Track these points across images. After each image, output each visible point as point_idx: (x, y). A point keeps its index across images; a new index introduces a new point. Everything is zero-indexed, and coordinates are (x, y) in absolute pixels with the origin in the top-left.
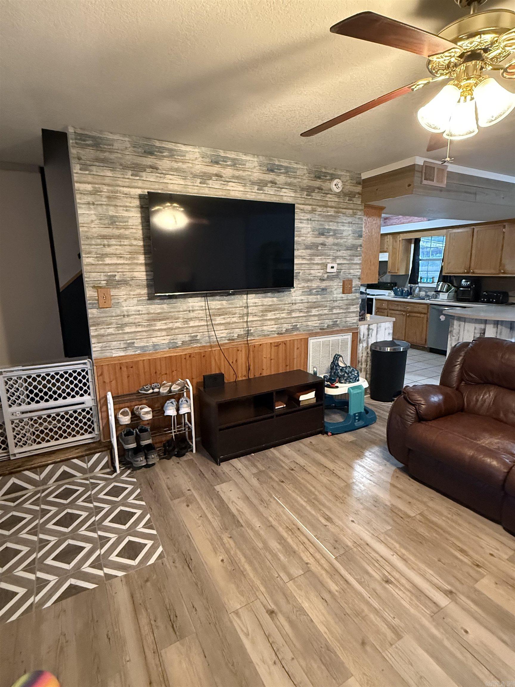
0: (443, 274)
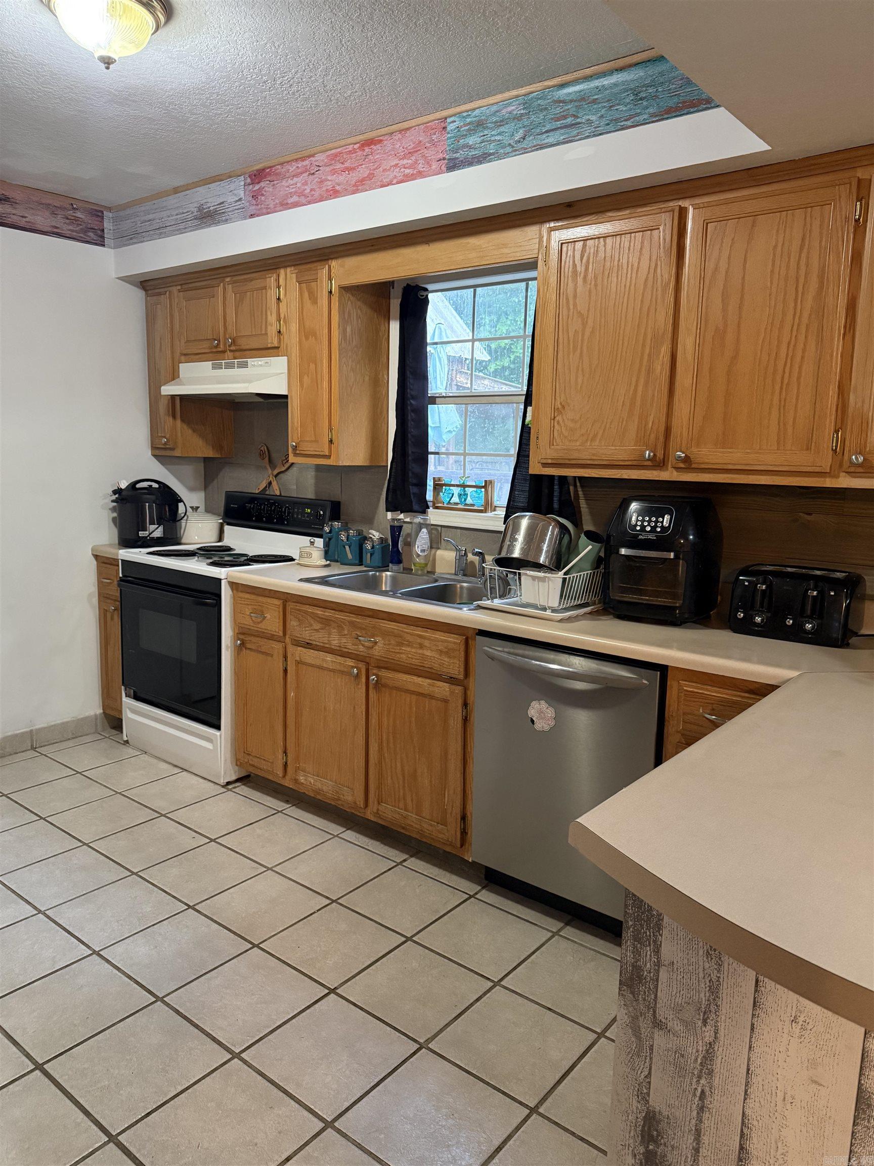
0: (535, 468)
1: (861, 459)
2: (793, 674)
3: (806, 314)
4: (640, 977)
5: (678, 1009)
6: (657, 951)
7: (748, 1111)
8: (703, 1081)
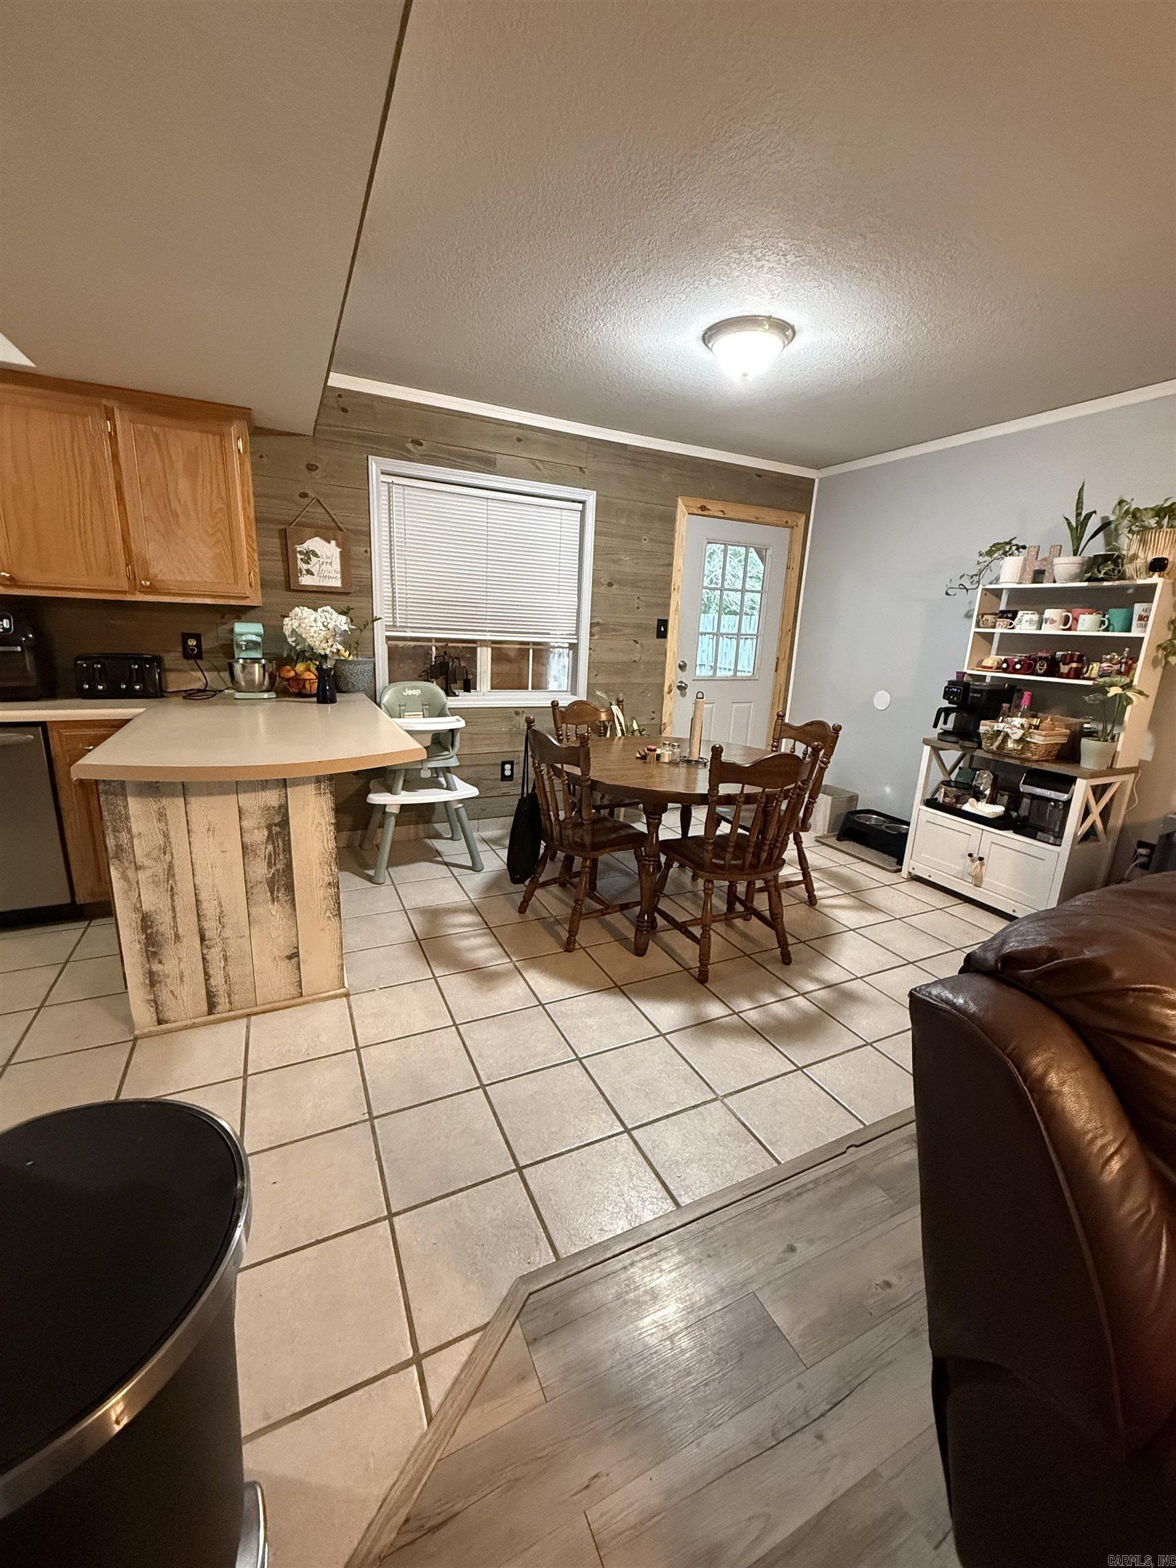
1: (148, 583)
2: (142, 710)
3: (87, 488)
4: (122, 850)
5: (148, 855)
6: (129, 832)
7: (196, 882)
8: (170, 882)
